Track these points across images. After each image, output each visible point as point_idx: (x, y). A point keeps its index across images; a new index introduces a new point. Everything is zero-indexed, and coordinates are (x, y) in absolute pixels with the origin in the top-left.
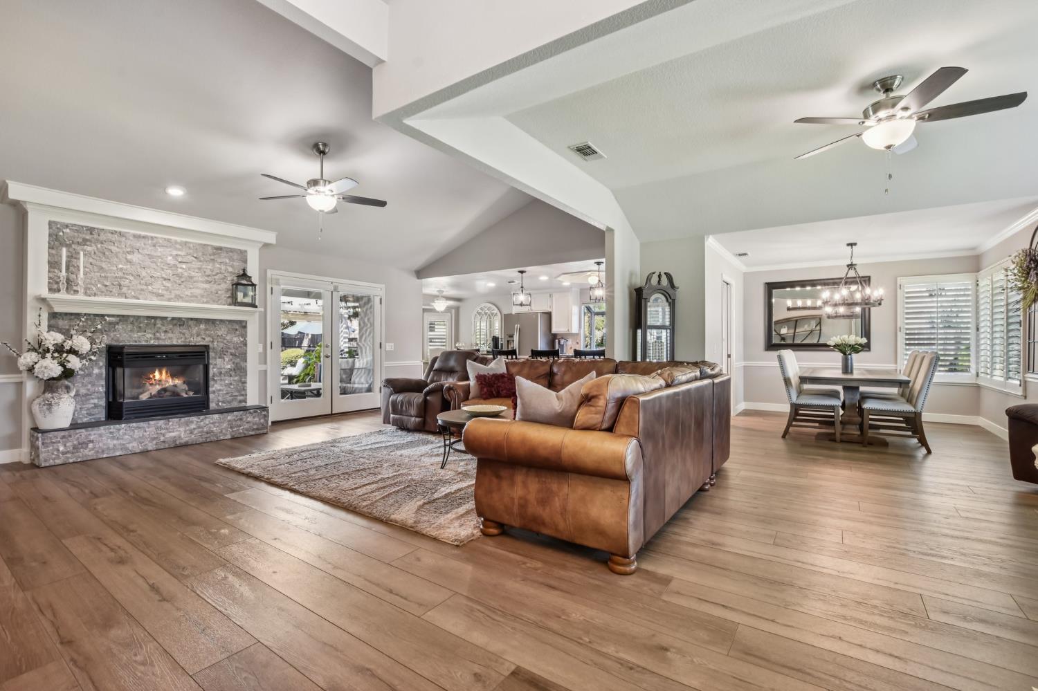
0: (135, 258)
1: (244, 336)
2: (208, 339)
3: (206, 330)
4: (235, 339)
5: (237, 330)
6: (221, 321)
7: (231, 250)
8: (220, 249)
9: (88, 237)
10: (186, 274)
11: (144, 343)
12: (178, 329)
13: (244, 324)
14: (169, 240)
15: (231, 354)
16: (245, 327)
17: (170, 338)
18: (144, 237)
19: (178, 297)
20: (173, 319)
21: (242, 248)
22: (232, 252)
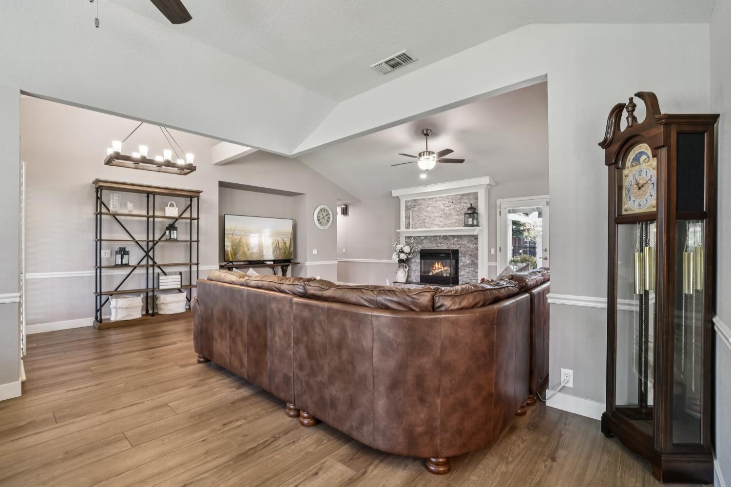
0: (429, 209)
1: (476, 244)
2: (458, 246)
3: (457, 241)
4: (472, 246)
5: (472, 240)
6: (465, 236)
7: (469, 194)
8: (463, 195)
9: (415, 204)
10: (448, 213)
11: (433, 249)
12: (445, 241)
13: (476, 237)
14: (441, 197)
15: (470, 255)
16: (477, 239)
17: (442, 246)
18: (432, 198)
19: (445, 225)
20: (444, 236)
21: (475, 191)
22: (469, 195)
